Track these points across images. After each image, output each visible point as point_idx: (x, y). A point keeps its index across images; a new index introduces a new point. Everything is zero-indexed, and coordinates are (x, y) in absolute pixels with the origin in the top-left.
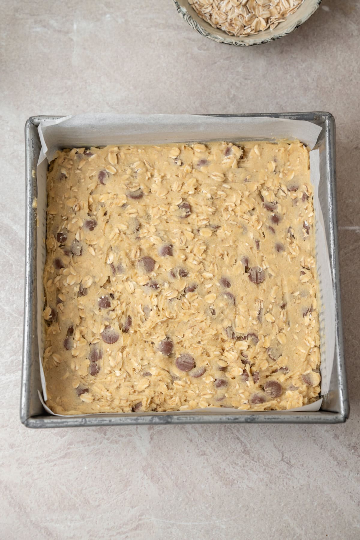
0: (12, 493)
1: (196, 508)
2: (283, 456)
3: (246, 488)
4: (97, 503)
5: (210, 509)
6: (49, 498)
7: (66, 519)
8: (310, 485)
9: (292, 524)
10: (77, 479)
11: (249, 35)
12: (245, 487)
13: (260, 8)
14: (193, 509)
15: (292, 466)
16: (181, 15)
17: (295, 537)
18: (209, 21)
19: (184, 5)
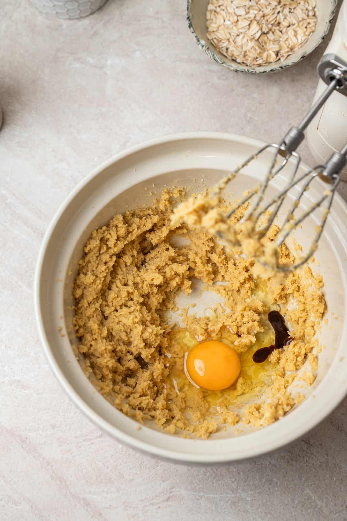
0: (54, 468)
1: (223, 482)
3: (269, 465)
4: (131, 478)
5: (236, 483)
6: (87, 473)
7: (103, 491)
8: (329, 462)
9: (313, 497)
10: (112, 456)
11: (260, 65)
12: (268, 463)
13: (271, 43)
14: (220, 483)
15: (311, 445)
16: (200, 46)
17: (317, 509)
18: (225, 54)
19: (202, 39)
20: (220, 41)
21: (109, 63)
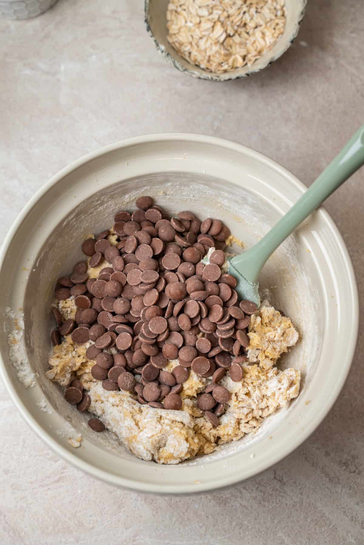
0: (6, 518)
1: (190, 527)
2: (275, 474)
3: (239, 507)
4: (91, 526)
5: (204, 528)
6: (43, 522)
7: (61, 542)
8: (304, 502)
9: (287, 540)
10: (71, 502)
11: (225, 71)
12: (239, 505)
13: (237, 46)
14: (187, 528)
15: (285, 484)
16: (159, 52)
18: (188, 58)
19: (162, 43)
20: (181, 44)
21: (62, 68)
